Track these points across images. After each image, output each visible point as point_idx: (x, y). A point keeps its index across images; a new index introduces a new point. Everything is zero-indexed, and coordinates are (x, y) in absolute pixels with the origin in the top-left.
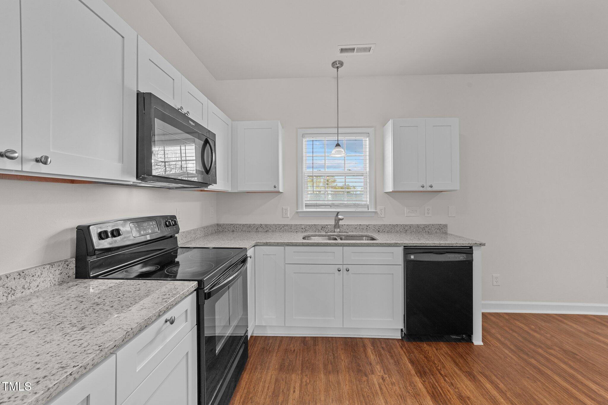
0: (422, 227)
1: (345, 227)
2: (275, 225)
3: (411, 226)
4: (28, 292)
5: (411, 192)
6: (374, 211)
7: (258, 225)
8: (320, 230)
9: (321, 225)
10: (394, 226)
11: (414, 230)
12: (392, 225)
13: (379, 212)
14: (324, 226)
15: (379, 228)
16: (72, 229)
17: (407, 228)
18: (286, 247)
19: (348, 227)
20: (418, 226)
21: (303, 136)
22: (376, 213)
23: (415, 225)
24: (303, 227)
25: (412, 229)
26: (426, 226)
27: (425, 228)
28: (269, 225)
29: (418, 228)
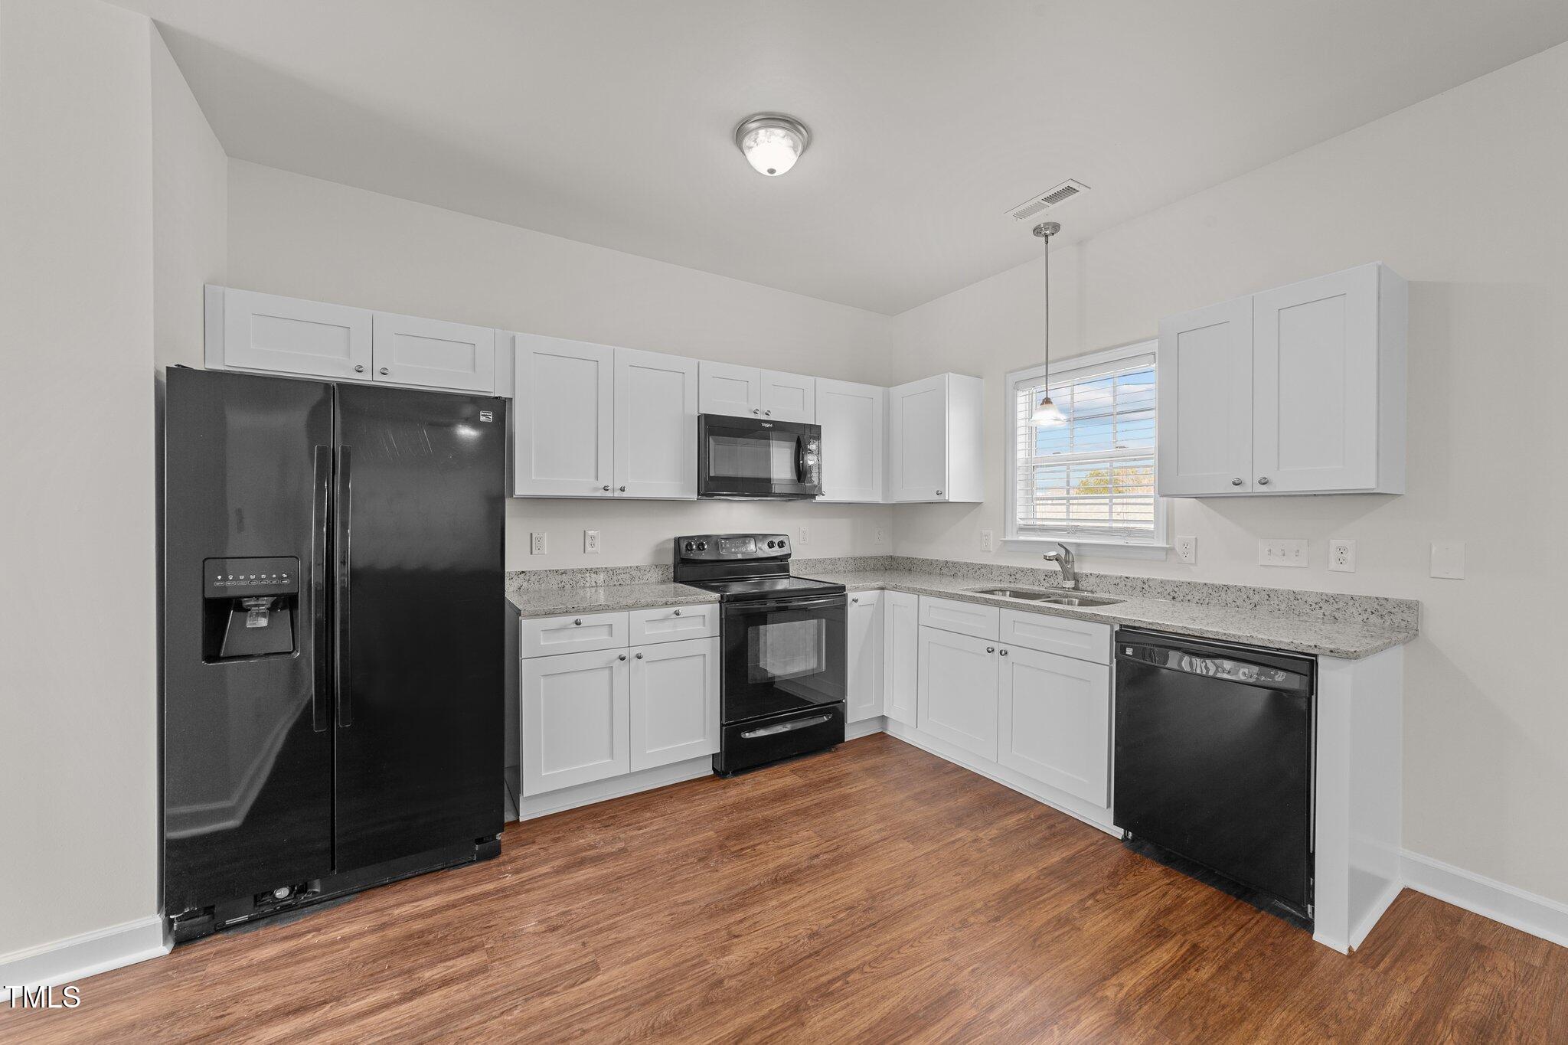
0: (1310, 600)
1: (1092, 580)
2: (967, 565)
3: (1270, 594)
4: (642, 582)
5: (1280, 496)
6: (1165, 546)
7: (943, 561)
8: (1042, 580)
9: (1044, 571)
10: (1217, 588)
11: (1283, 607)
12: (1213, 585)
13: (1178, 548)
14: (1050, 574)
15: (1176, 589)
16: (669, 540)
17: (1256, 598)
18: (922, 597)
19: (1098, 580)
20: (1296, 596)
21: (1017, 386)
22: (1169, 551)
23: (1284, 591)
24: (1012, 570)
25: (1274, 601)
26: (1324, 597)
27: (1321, 605)
28: (958, 563)
29: (1296, 602)
